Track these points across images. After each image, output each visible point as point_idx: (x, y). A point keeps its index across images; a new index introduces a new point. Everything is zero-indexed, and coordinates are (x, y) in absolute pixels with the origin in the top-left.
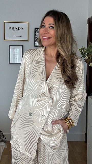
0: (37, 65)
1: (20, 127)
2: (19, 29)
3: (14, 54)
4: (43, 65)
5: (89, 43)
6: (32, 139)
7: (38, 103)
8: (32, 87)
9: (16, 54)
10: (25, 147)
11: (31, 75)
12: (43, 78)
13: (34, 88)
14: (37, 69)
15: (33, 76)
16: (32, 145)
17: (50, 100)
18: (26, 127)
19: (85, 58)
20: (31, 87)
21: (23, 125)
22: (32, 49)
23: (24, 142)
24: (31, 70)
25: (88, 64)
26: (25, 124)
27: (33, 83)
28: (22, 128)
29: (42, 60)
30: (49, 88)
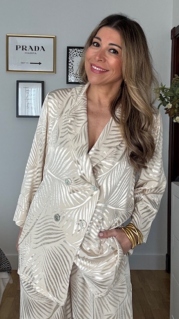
0: (72, 121)
1: (37, 243)
2: (37, 49)
3: (27, 99)
4: (84, 122)
5: (174, 77)
6: (59, 267)
7: (71, 195)
8: (61, 164)
9: (31, 99)
10: (46, 283)
11: (60, 140)
12: (82, 147)
13: (64, 165)
14: (70, 129)
15: (63, 142)
16: (60, 279)
17: (95, 190)
18: (48, 243)
19: (166, 107)
20: (58, 163)
21: (43, 240)
22: (61, 89)
23: (44, 273)
24: (59, 130)
25: (173, 118)
26: (47, 236)
27: (62, 156)
28: (40, 246)
29: (81, 111)
30: (94, 166)
